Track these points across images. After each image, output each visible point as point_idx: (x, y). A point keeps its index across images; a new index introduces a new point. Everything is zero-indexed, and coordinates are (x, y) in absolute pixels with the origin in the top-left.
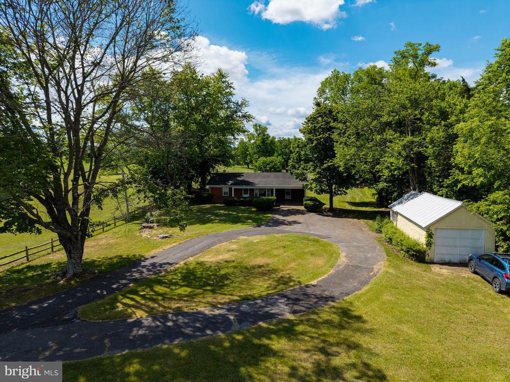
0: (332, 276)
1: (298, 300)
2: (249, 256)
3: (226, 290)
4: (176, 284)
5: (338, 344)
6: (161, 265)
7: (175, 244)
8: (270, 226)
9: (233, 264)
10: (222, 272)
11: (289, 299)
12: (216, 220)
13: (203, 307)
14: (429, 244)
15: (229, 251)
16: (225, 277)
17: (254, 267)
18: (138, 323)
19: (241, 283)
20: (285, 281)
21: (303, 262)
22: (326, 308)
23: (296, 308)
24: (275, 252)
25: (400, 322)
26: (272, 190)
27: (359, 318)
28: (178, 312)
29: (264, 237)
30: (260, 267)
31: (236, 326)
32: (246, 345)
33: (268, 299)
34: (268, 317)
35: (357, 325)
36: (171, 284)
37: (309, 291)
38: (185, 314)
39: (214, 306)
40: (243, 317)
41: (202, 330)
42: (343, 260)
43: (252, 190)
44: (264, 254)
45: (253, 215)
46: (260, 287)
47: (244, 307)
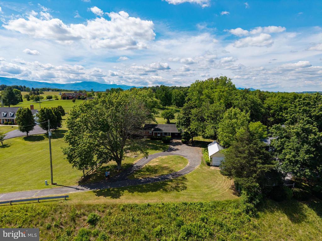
0: (183, 170)
1: (174, 175)
2: (162, 164)
3: (158, 173)
4: (145, 172)
5: (180, 183)
6: (139, 166)
7: (139, 159)
8: (168, 151)
9: (158, 166)
10: (156, 168)
11: (172, 175)
12: (149, 148)
13: (153, 176)
14: (211, 161)
15: (156, 162)
16: (157, 170)
17: (164, 167)
18: (141, 180)
19: (161, 171)
20: (171, 171)
21: (177, 166)
22: (180, 177)
23: (173, 177)
24: (170, 162)
25: (194, 179)
26: (170, 133)
27: (186, 179)
28: (148, 178)
29: (166, 157)
30: (165, 167)
31: (161, 180)
32: (163, 183)
33: (167, 175)
34: (167, 178)
35: (185, 180)
36: (144, 172)
37: (177, 173)
38: (150, 178)
39: (156, 177)
40: (162, 179)
41: (154, 181)
42: (188, 165)
43: (161, 133)
44: (167, 163)
45: (162, 146)
46: (166, 172)
47: (162, 177)
